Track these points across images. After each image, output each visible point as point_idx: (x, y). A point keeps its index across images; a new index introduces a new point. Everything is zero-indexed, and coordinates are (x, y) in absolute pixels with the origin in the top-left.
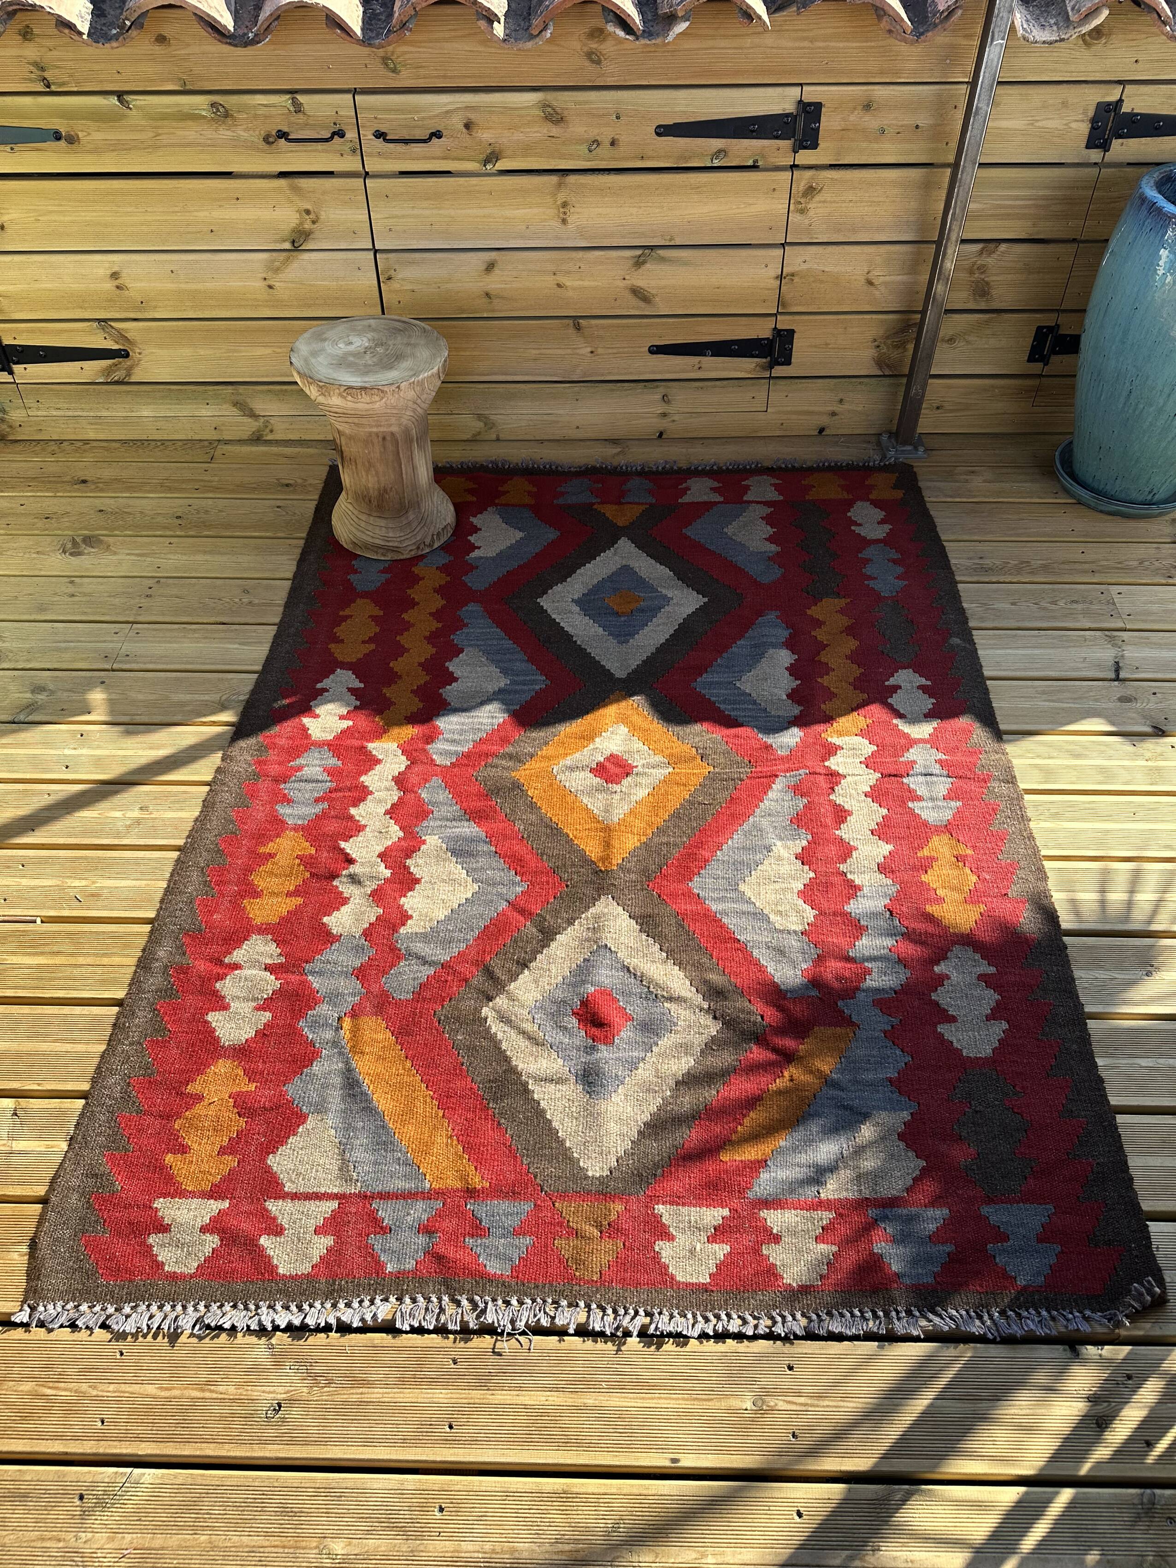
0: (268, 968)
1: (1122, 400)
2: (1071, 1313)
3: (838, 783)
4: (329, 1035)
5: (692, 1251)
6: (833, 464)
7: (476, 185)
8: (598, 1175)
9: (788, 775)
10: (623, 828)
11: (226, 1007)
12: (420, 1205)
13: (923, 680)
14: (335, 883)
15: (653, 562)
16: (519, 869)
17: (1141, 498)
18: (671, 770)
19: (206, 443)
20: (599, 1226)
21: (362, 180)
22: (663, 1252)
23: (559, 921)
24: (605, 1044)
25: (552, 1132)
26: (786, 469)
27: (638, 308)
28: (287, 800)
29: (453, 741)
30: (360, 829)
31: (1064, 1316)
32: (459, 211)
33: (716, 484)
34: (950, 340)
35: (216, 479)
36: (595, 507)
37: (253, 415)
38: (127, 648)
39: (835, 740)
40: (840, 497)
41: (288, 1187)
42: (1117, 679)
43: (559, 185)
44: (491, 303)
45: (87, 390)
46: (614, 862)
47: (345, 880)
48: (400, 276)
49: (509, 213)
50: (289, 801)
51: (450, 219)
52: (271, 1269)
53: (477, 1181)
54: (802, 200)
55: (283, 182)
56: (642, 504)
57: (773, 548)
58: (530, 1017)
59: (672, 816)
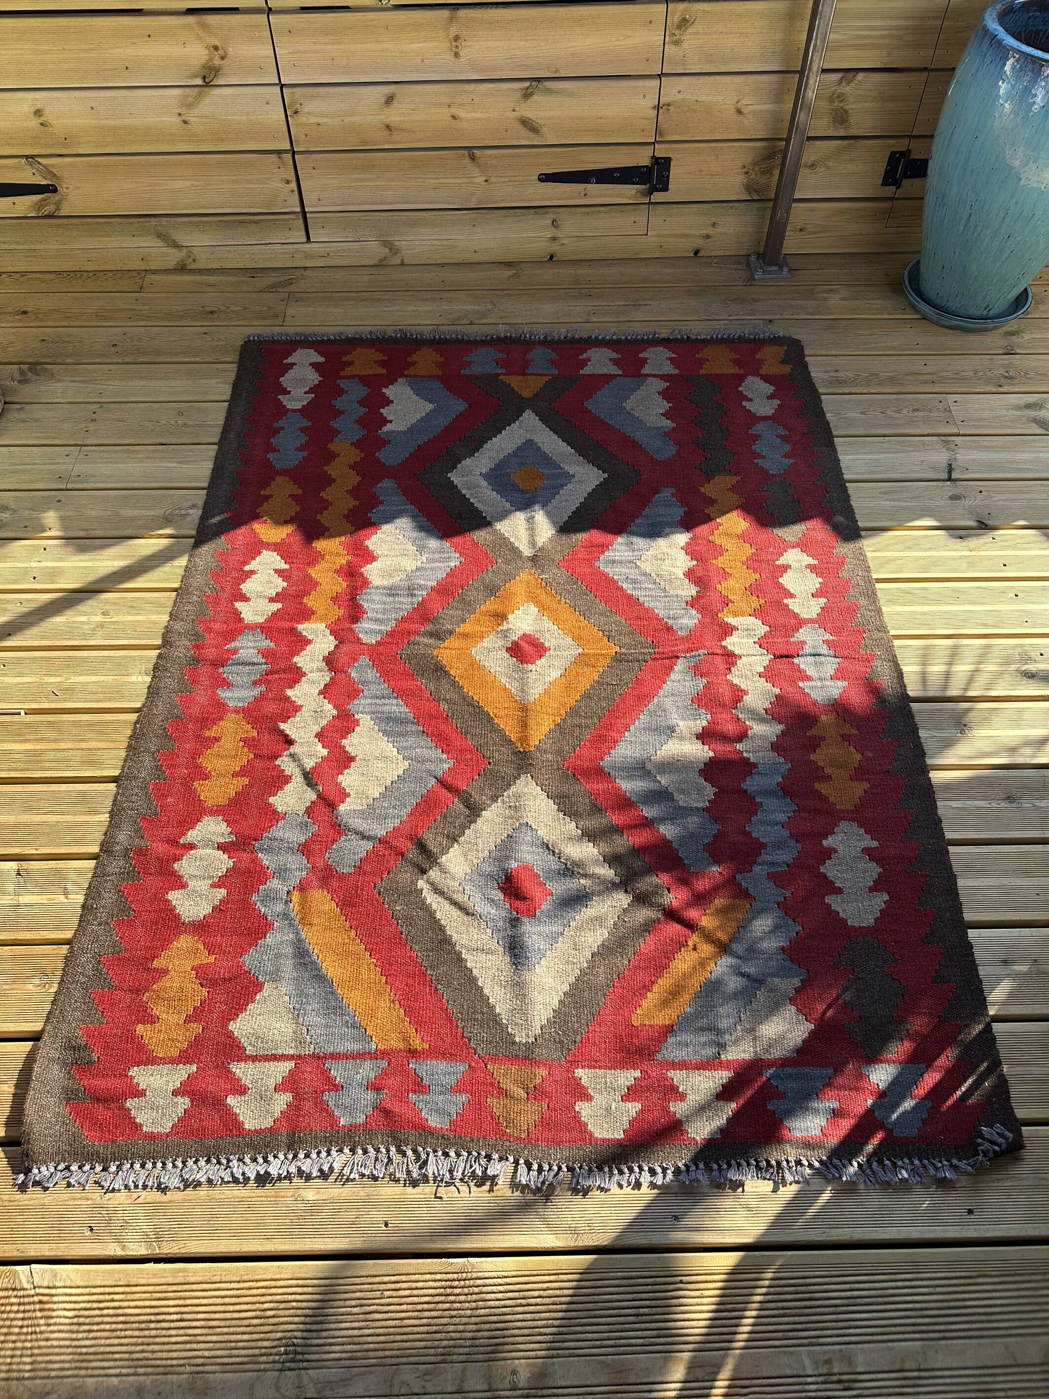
0: (221, 847)
1: (963, 222)
2: (940, 1162)
3: (734, 664)
4: (279, 908)
5: (608, 1109)
6: (725, 336)
7: (373, 20)
8: (524, 1041)
9: (688, 655)
10: (539, 708)
11: (184, 886)
12: (368, 1064)
13: (810, 559)
14: (277, 763)
15: (556, 437)
16: (445, 747)
17: (978, 313)
18: (580, 651)
19: (135, 274)
20: (526, 1089)
21: (266, 16)
22: (583, 1111)
23: (484, 798)
24: (529, 916)
25: (485, 1000)
26: (681, 341)
27: (528, 138)
28: (228, 684)
29: (377, 620)
30: (297, 709)
31: (934, 1165)
32: (358, 46)
33: (615, 356)
34: (813, 165)
35: (147, 308)
36: (500, 377)
37: (176, 245)
38: (78, 469)
39: (731, 620)
40: (732, 371)
41: (249, 1051)
42: (950, 479)
43: (451, 19)
44: (391, 135)
45: (21, 225)
46: (532, 743)
47: (286, 759)
48: (306, 110)
49: (406, 47)
50: (229, 685)
51: (350, 54)
52: (239, 1125)
53: (417, 1043)
54: (677, 32)
55: (191, 19)
56: (546, 375)
57: (668, 424)
58: (461, 889)
59: (582, 697)
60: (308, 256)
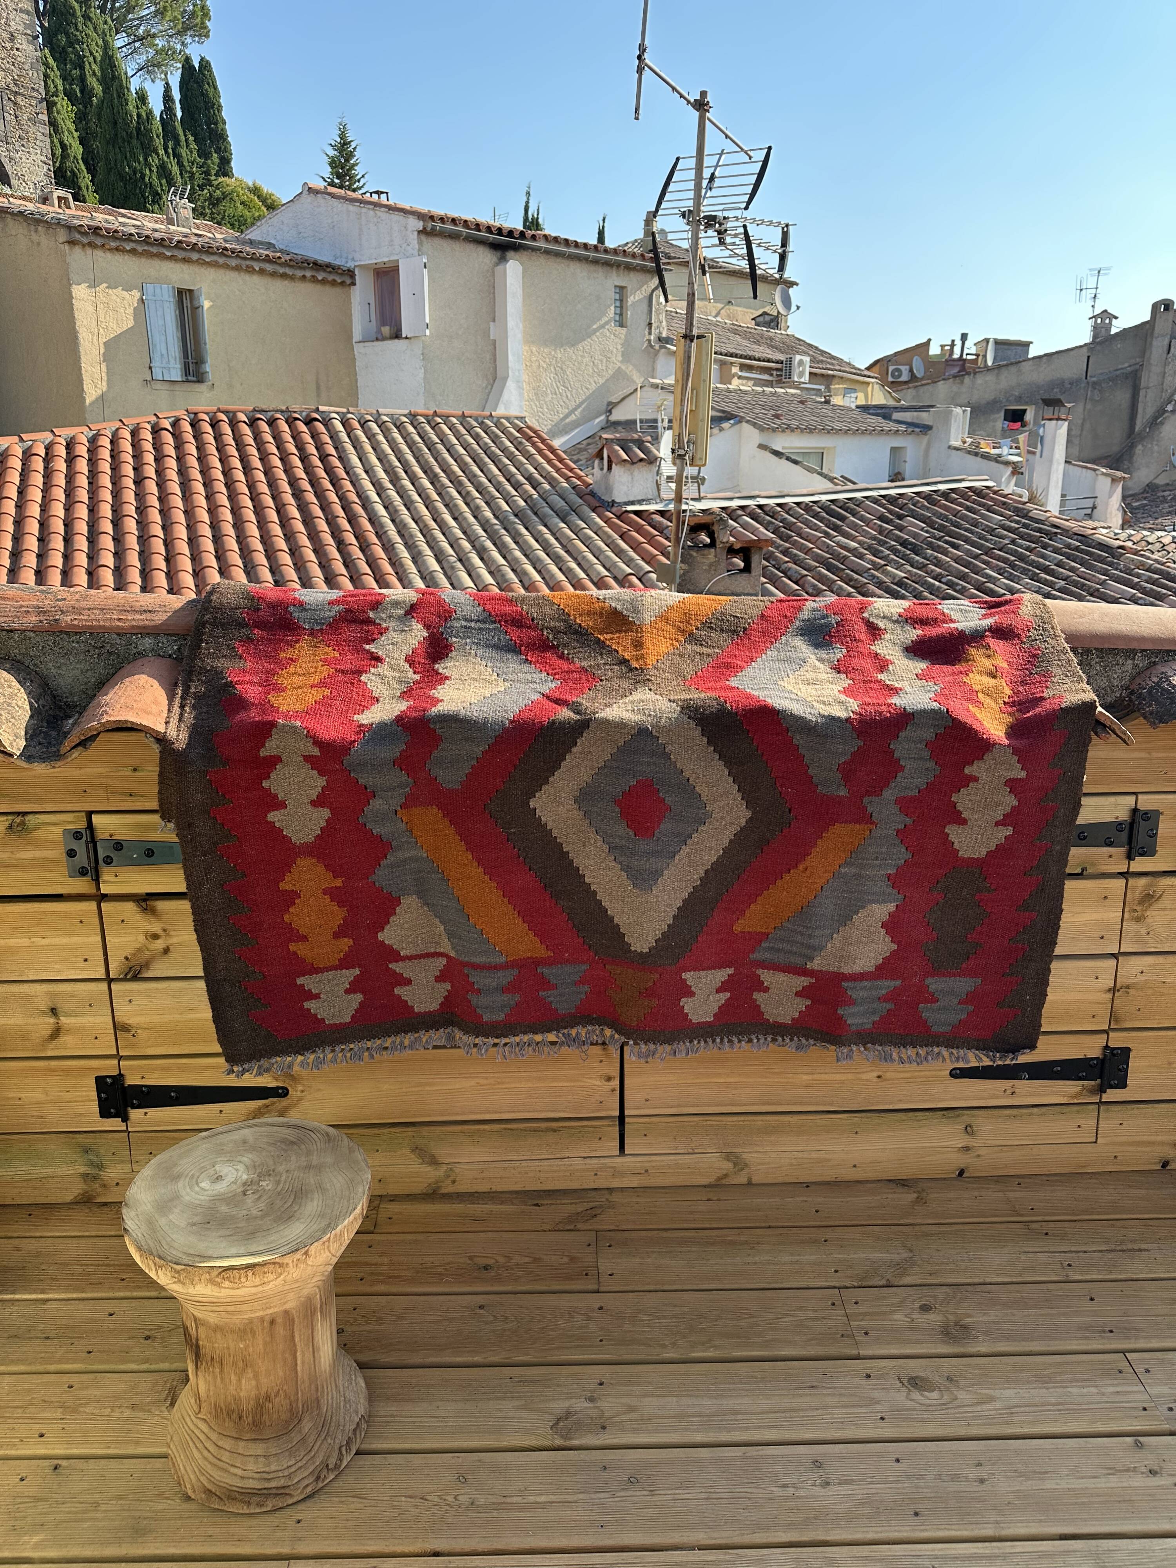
35: (386, 1260)
37: (434, 1162)
54: (1138, 908)
60: (616, 1173)
